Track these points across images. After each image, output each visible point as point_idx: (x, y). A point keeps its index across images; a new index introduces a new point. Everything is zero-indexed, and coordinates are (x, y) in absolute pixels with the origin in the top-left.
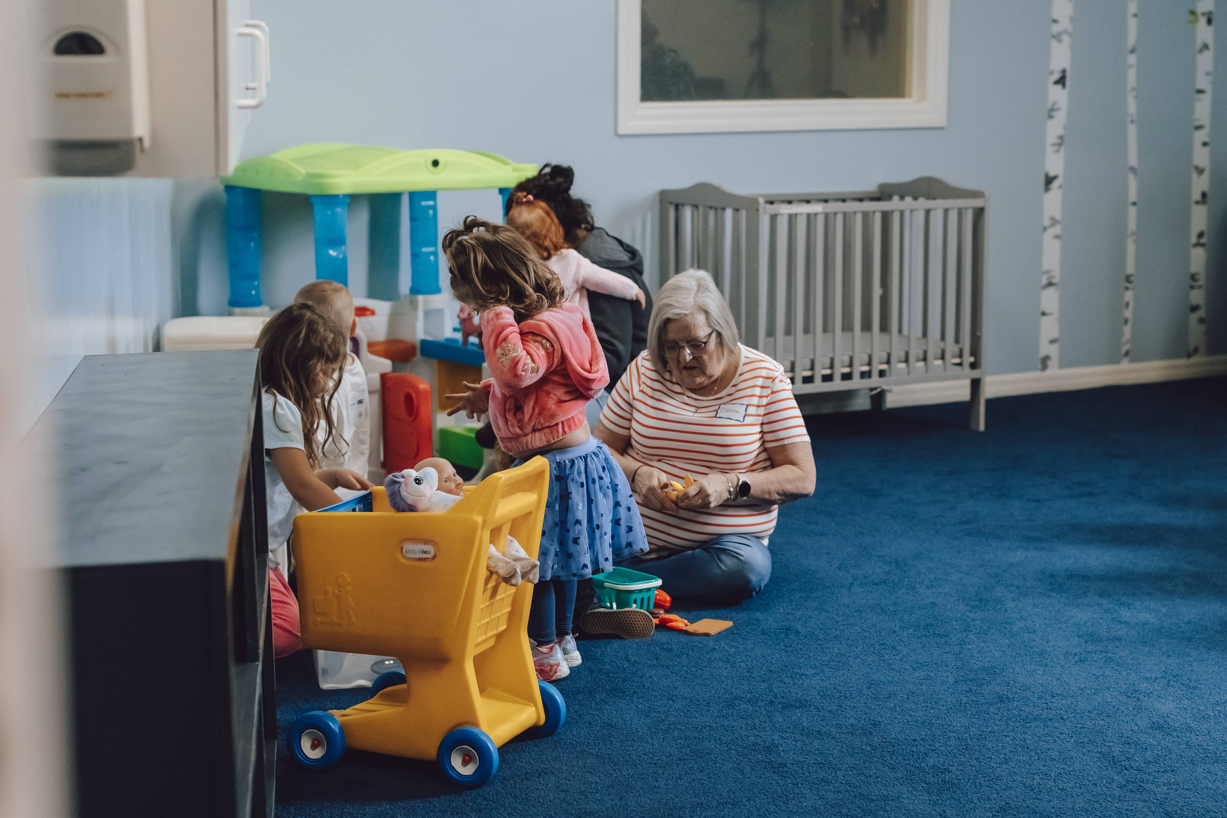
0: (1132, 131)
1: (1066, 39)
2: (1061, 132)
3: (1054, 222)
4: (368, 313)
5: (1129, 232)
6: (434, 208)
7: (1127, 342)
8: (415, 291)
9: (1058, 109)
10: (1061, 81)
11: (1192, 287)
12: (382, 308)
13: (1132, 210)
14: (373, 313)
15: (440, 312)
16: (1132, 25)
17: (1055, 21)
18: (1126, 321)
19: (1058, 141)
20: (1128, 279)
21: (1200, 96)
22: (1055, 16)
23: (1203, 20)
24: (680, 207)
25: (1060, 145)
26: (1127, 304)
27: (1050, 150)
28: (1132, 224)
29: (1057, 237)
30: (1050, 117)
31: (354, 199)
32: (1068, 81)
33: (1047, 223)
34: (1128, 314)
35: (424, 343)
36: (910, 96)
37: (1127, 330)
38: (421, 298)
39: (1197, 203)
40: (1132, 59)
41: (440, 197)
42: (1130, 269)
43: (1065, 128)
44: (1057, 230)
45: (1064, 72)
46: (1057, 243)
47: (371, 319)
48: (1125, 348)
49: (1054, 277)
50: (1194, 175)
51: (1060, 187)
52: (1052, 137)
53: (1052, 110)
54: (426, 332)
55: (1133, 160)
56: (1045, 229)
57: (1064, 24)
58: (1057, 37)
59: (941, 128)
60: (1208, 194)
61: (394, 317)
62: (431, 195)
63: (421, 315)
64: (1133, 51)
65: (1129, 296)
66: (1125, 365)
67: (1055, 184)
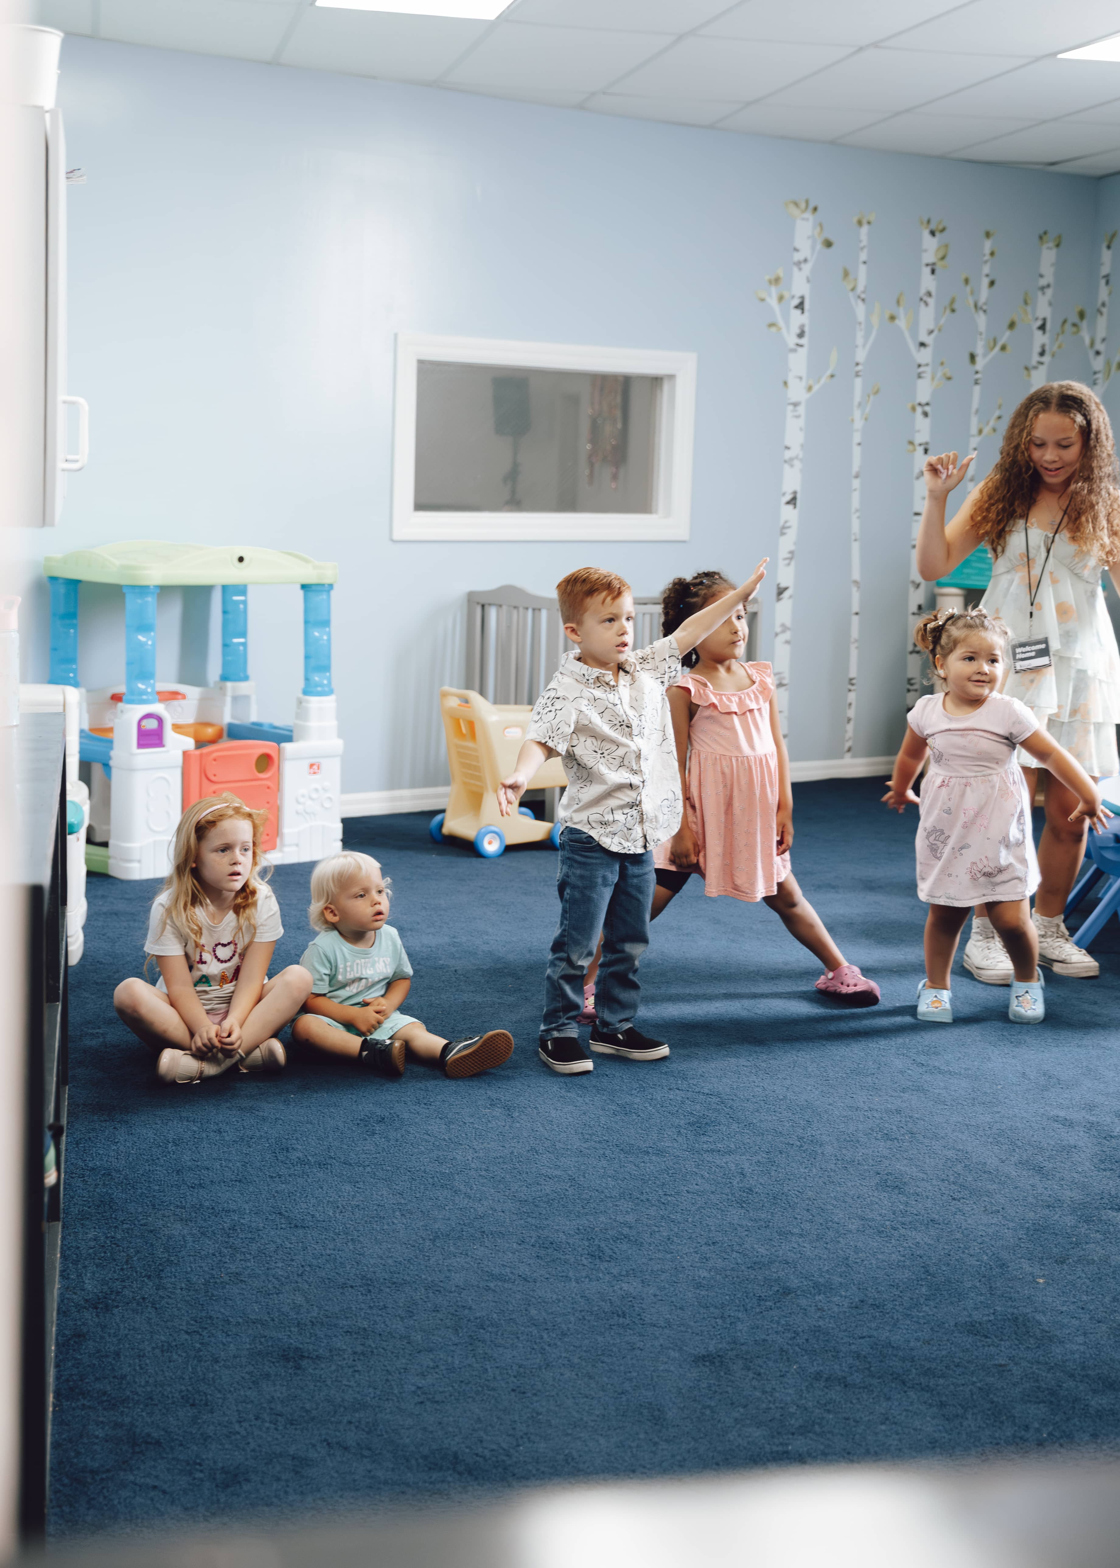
0: (856, 547)
1: (797, 463)
2: (792, 548)
3: (785, 628)
4: (180, 697)
5: (852, 640)
6: (245, 602)
7: (850, 738)
8: (224, 678)
9: (789, 527)
10: (793, 501)
11: (909, 691)
12: (193, 693)
13: (855, 620)
14: (184, 697)
15: (247, 697)
16: (857, 451)
17: (787, 448)
18: (849, 720)
19: (789, 556)
20: (851, 681)
21: (917, 518)
22: (787, 443)
23: (920, 450)
24: (486, 607)
25: (791, 559)
26: (850, 704)
27: (781, 563)
28: (855, 633)
29: (787, 642)
30: (783, 534)
31: (165, 591)
32: (799, 502)
33: (778, 629)
34: (851, 713)
35: (231, 727)
36: (656, 512)
37: (850, 727)
38: (229, 685)
39: (914, 614)
40: (856, 483)
41: (250, 590)
42: (853, 673)
43: (795, 544)
44: (787, 636)
45: (795, 493)
46: (787, 647)
47: (182, 702)
48: (848, 744)
49: (784, 678)
50: (912, 589)
51: (790, 597)
52: (783, 553)
53: (784, 528)
54: (233, 717)
55: (856, 575)
56: (777, 635)
57: (796, 451)
58: (790, 462)
59: (684, 542)
60: (923, 607)
61: (204, 701)
62: (242, 590)
63: (229, 699)
64: (857, 477)
65: (852, 697)
66: (848, 760)
67: (786, 594)
